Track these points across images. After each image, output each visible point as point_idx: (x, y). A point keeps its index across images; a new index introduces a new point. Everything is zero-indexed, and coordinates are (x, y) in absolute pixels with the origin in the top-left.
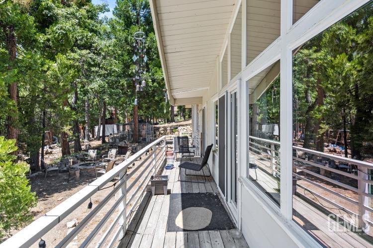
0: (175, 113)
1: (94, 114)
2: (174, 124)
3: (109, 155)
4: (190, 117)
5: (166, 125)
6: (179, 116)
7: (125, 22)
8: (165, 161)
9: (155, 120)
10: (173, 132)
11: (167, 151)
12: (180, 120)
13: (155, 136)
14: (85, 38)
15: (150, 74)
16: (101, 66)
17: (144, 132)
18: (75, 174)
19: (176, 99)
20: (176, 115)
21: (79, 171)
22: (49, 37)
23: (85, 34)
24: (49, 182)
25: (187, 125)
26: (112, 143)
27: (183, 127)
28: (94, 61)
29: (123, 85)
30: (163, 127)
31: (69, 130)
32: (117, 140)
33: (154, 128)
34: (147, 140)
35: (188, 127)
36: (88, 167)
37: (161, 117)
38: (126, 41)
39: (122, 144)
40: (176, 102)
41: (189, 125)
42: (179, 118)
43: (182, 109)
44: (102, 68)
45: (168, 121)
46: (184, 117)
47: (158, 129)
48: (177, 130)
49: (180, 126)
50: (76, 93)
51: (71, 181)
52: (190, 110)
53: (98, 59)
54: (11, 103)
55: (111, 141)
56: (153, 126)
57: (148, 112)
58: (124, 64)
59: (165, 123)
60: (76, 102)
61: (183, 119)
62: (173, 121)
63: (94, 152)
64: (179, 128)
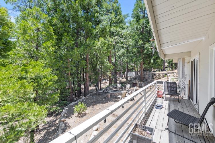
0: (166, 66)
1: (124, 67)
2: (165, 72)
3: (126, 87)
4: (176, 68)
5: (160, 72)
6: (169, 68)
7: (137, 19)
8: (155, 102)
9: (154, 70)
10: (164, 77)
11: (158, 92)
12: (169, 70)
13: (153, 78)
14: (117, 32)
15: (150, 44)
16: (124, 43)
17: (147, 76)
18: (108, 96)
19: (166, 55)
20: (167, 67)
21: (110, 94)
22: (98, 30)
23: (117, 29)
24: (98, 97)
25: (174, 73)
26: (130, 81)
27: (171, 74)
28: (120, 41)
29: (135, 52)
30: (158, 74)
31: (110, 74)
32: (133, 79)
33: (153, 74)
34: (148, 80)
35: (174, 74)
36: (115, 93)
37: (157, 68)
38: (137, 29)
39: (134, 82)
40: (166, 57)
41: (175, 73)
42: (168, 69)
43: (171, 64)
44: (124, 44)
45: (162, 70)
46: (172, 68)
47: (155, 74)
48: (167, 75)
49: (169, 73)
50: (116, 58)
51: (106, 99)
52: (176, 64)
53: (122, 40)
54: (83, 62)
55: (130, 79)
56: (152, 73)
57: (149, 65)
58: (136, 41)
59: (160, 71)
60: (115, 62)
61: (171, 69)
62: (164, 70)
63: (119, 85)
64: (168, 75)
